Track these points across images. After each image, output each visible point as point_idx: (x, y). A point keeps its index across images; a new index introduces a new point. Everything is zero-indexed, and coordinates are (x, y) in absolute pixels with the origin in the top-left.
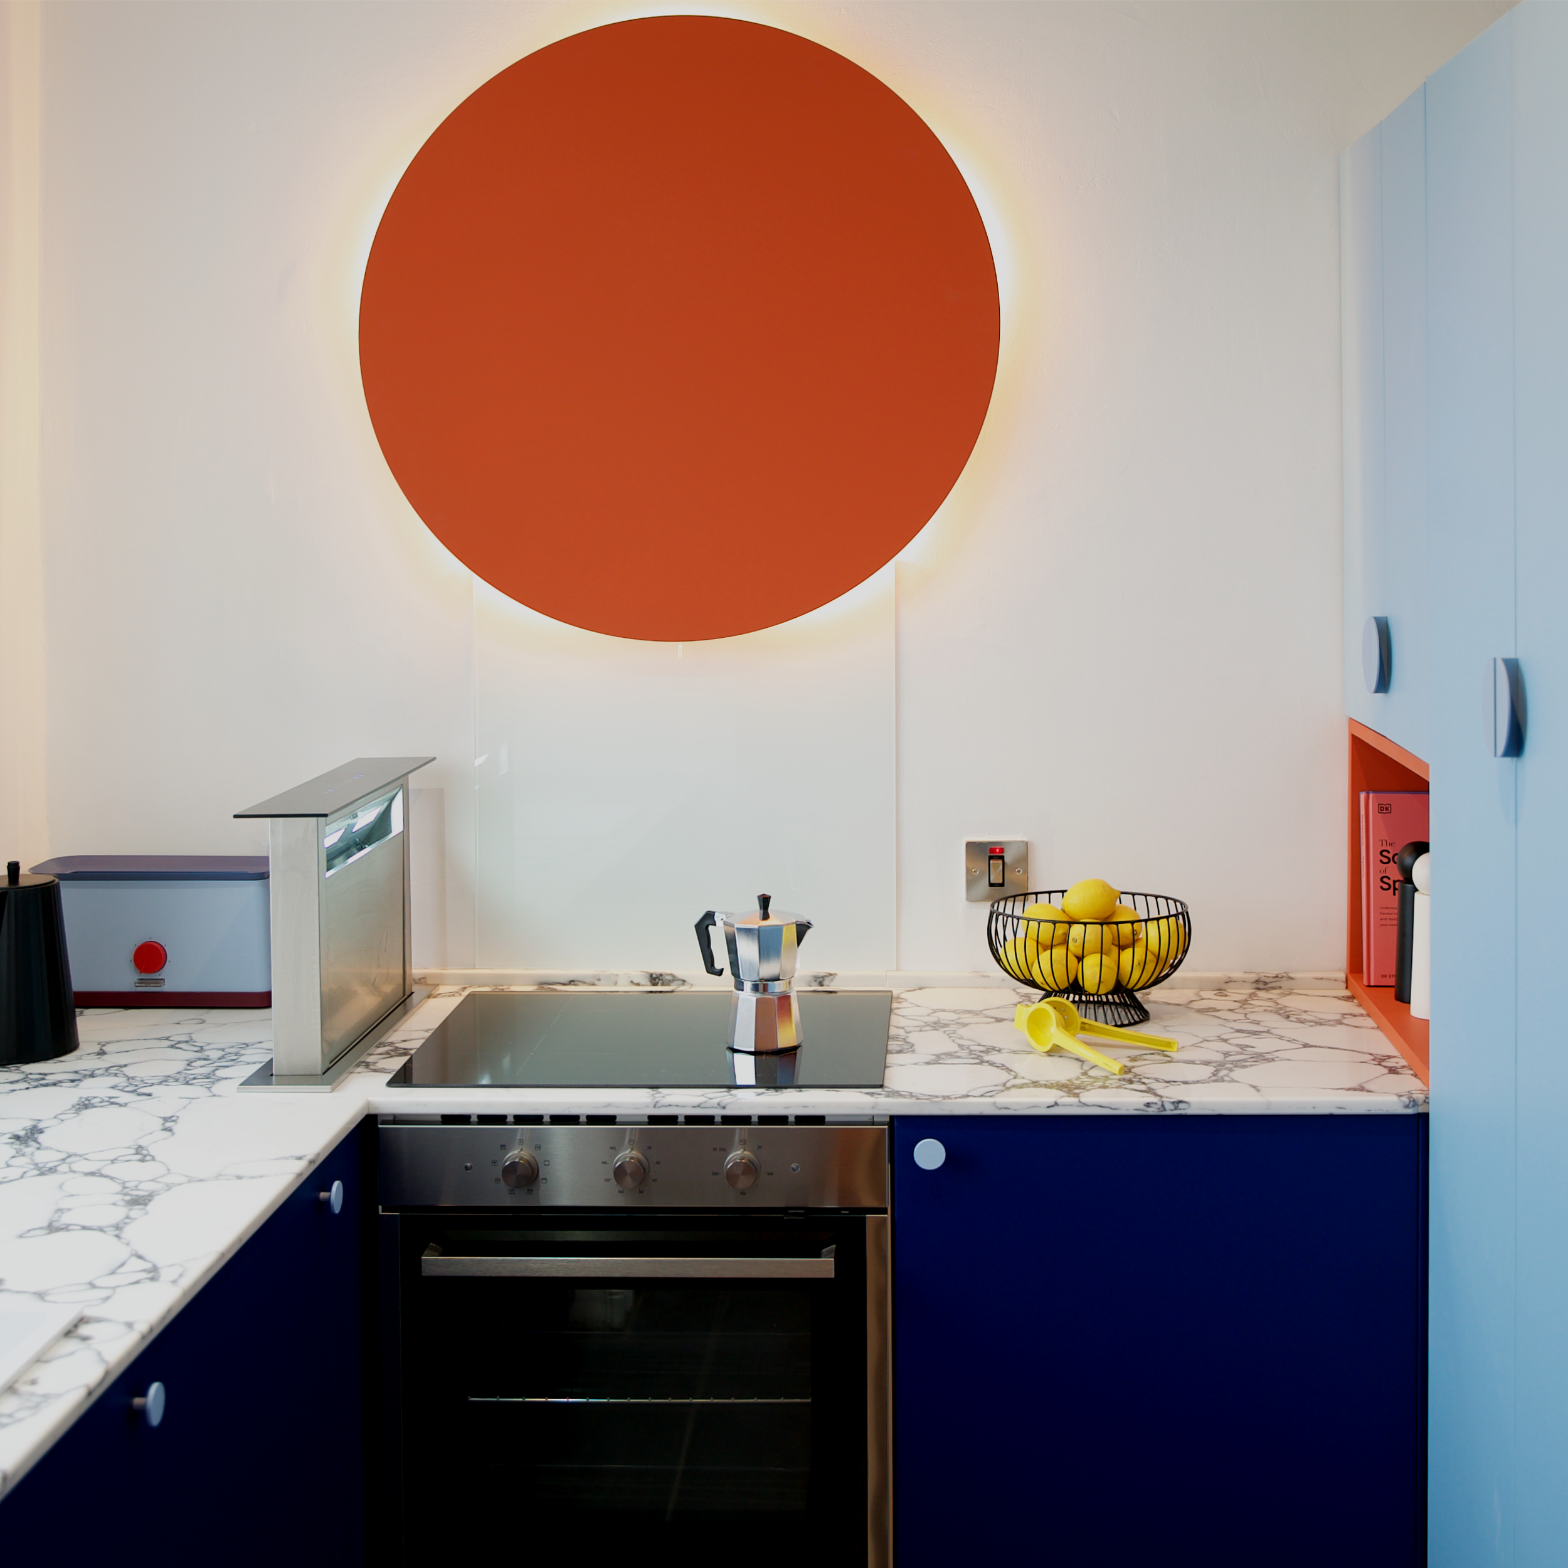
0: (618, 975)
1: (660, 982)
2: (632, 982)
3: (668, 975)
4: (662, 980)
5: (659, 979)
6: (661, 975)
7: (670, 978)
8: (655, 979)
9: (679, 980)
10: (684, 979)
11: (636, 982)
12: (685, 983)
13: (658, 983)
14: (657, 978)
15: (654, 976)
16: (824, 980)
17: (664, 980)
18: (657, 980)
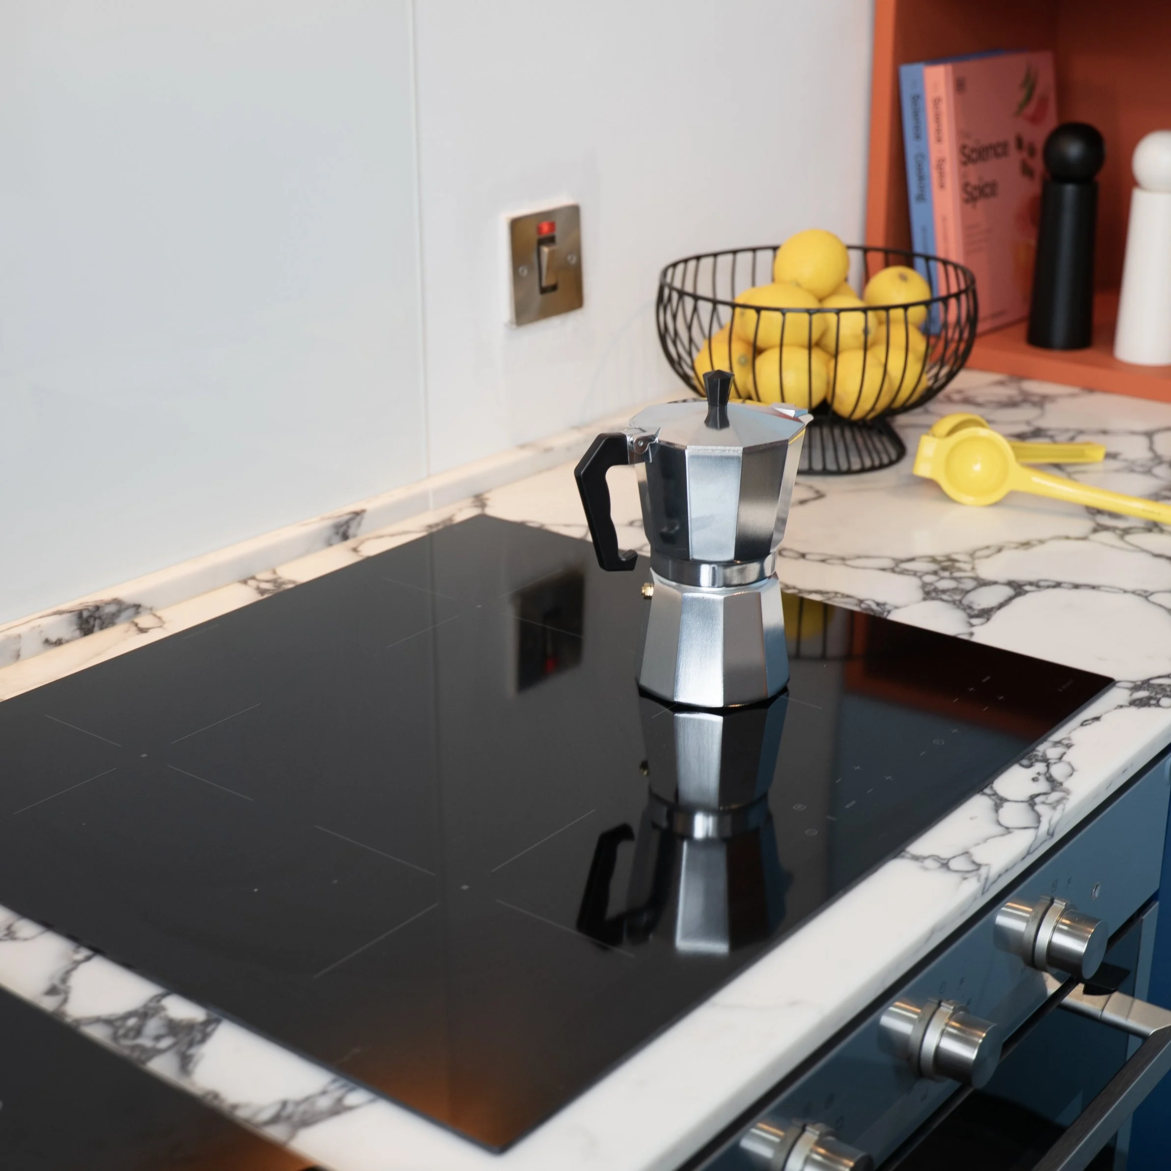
0: (19, 636)
1: (97, 622)
2: (47, 641)
3: (108, 603)
4: (100, 618)
5: (95, 619)
6: (97, 608)
7: (112, 609)
8: (87, 621)
9: (129, 607)
10: (137, 602)
11: (53, 638)
12: (140, 610)
13: (94, 626)
14: (90, 616)
15: (85, 614)
16: (348, 527)
17: (104, 617)
18: (91, 621)
